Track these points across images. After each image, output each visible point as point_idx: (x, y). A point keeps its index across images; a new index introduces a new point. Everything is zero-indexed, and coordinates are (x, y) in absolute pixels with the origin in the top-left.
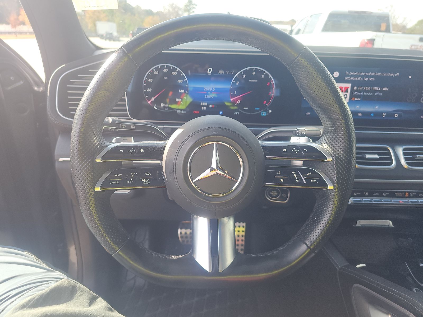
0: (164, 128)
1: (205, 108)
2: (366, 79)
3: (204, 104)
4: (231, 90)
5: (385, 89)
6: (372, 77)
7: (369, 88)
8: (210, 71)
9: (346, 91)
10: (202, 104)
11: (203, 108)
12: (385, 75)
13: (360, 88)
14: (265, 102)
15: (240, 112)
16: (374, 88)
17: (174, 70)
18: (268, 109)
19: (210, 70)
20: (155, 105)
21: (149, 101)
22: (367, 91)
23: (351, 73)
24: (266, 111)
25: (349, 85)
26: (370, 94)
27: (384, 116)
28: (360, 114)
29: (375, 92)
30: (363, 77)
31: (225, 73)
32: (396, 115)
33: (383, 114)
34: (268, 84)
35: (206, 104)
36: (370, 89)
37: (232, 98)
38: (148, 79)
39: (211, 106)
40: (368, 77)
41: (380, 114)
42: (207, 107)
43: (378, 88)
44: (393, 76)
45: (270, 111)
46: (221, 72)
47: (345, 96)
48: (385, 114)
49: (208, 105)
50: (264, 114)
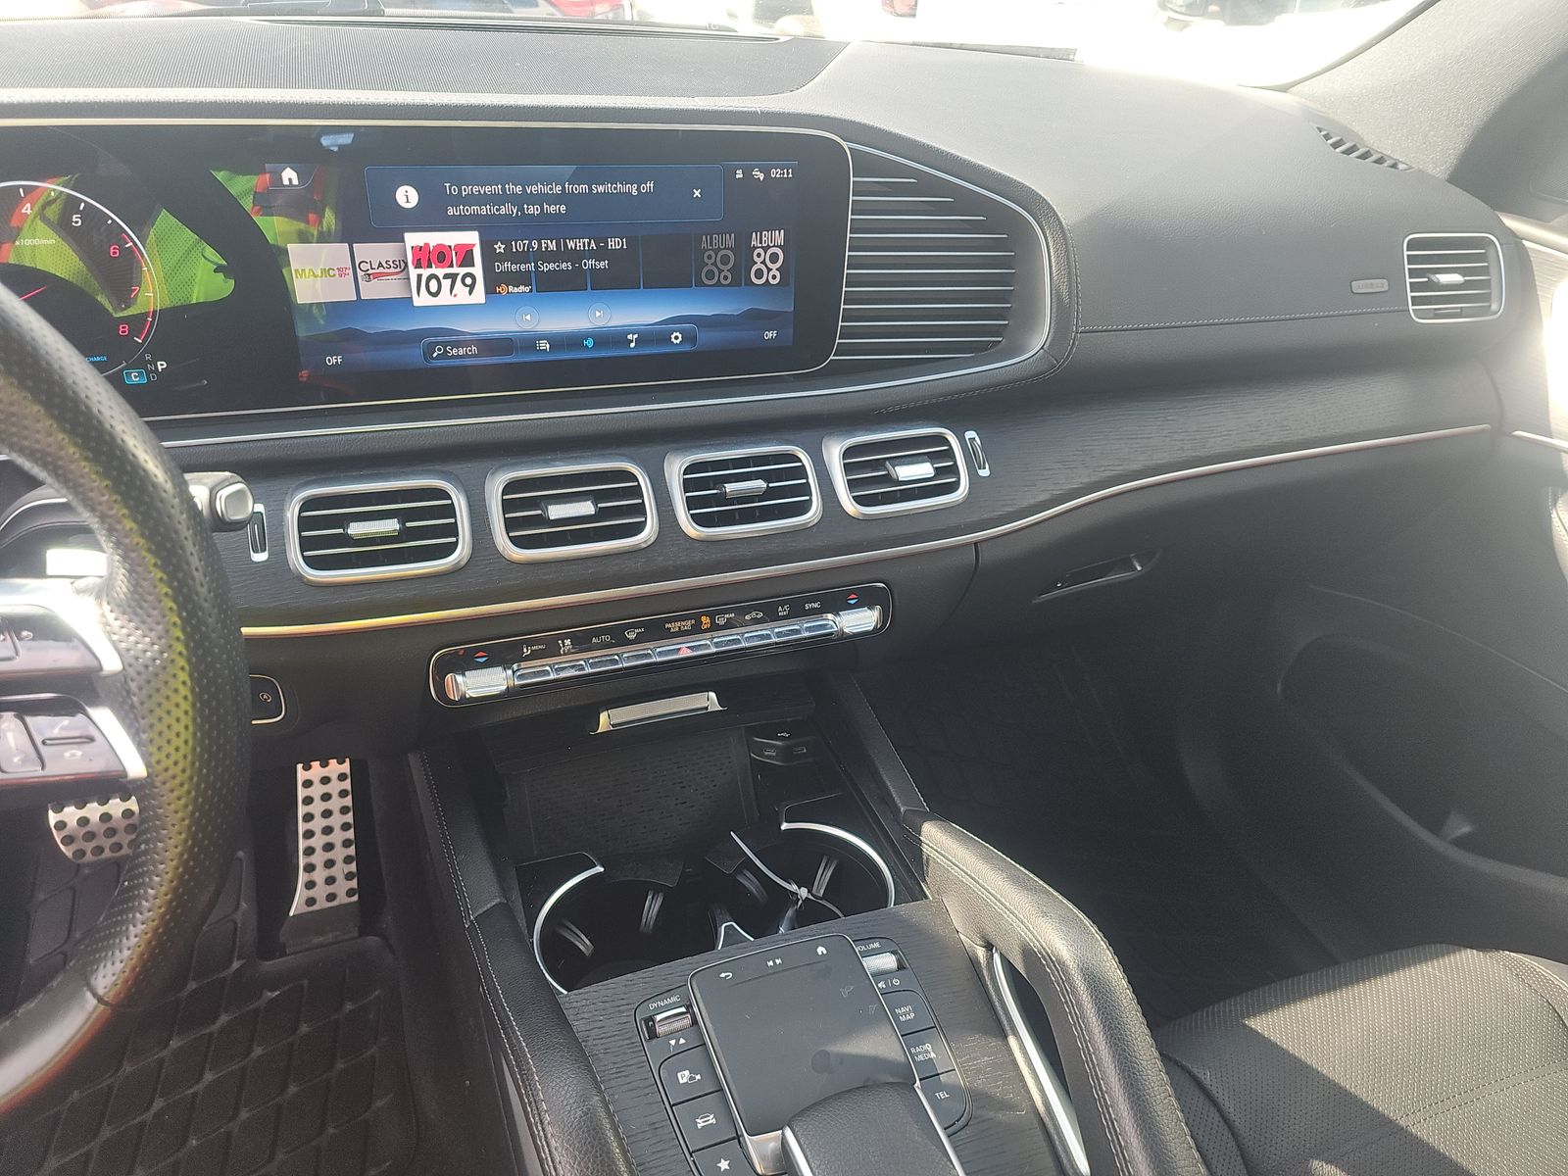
2: (533, 210)
5: (614, 244)
6: (554, 199)
7: (553, 246)
9: (467, 259)
12: (601, 189)
13: (519, 246)
14: (124, 330)
16: (571, 244)
18: (148, 357)
22: (549, 256)
23: (466, 190)
24: (140, 364)
25: (472, 238)
26: (564, 266)
27: (632, 345)
28: (545, 345)
29: (576, 256)
30: (519, 201)
32: (677, 338)
33: (630, 337)
34: (114, 251)
36: (558, 245)
40: (539, 199)
41: (617, 338)
43: (586, 240)
44: (635, 192)
45: (161, 365)
47: (468, 281)
48: (636, 336)
50: (135, 377)
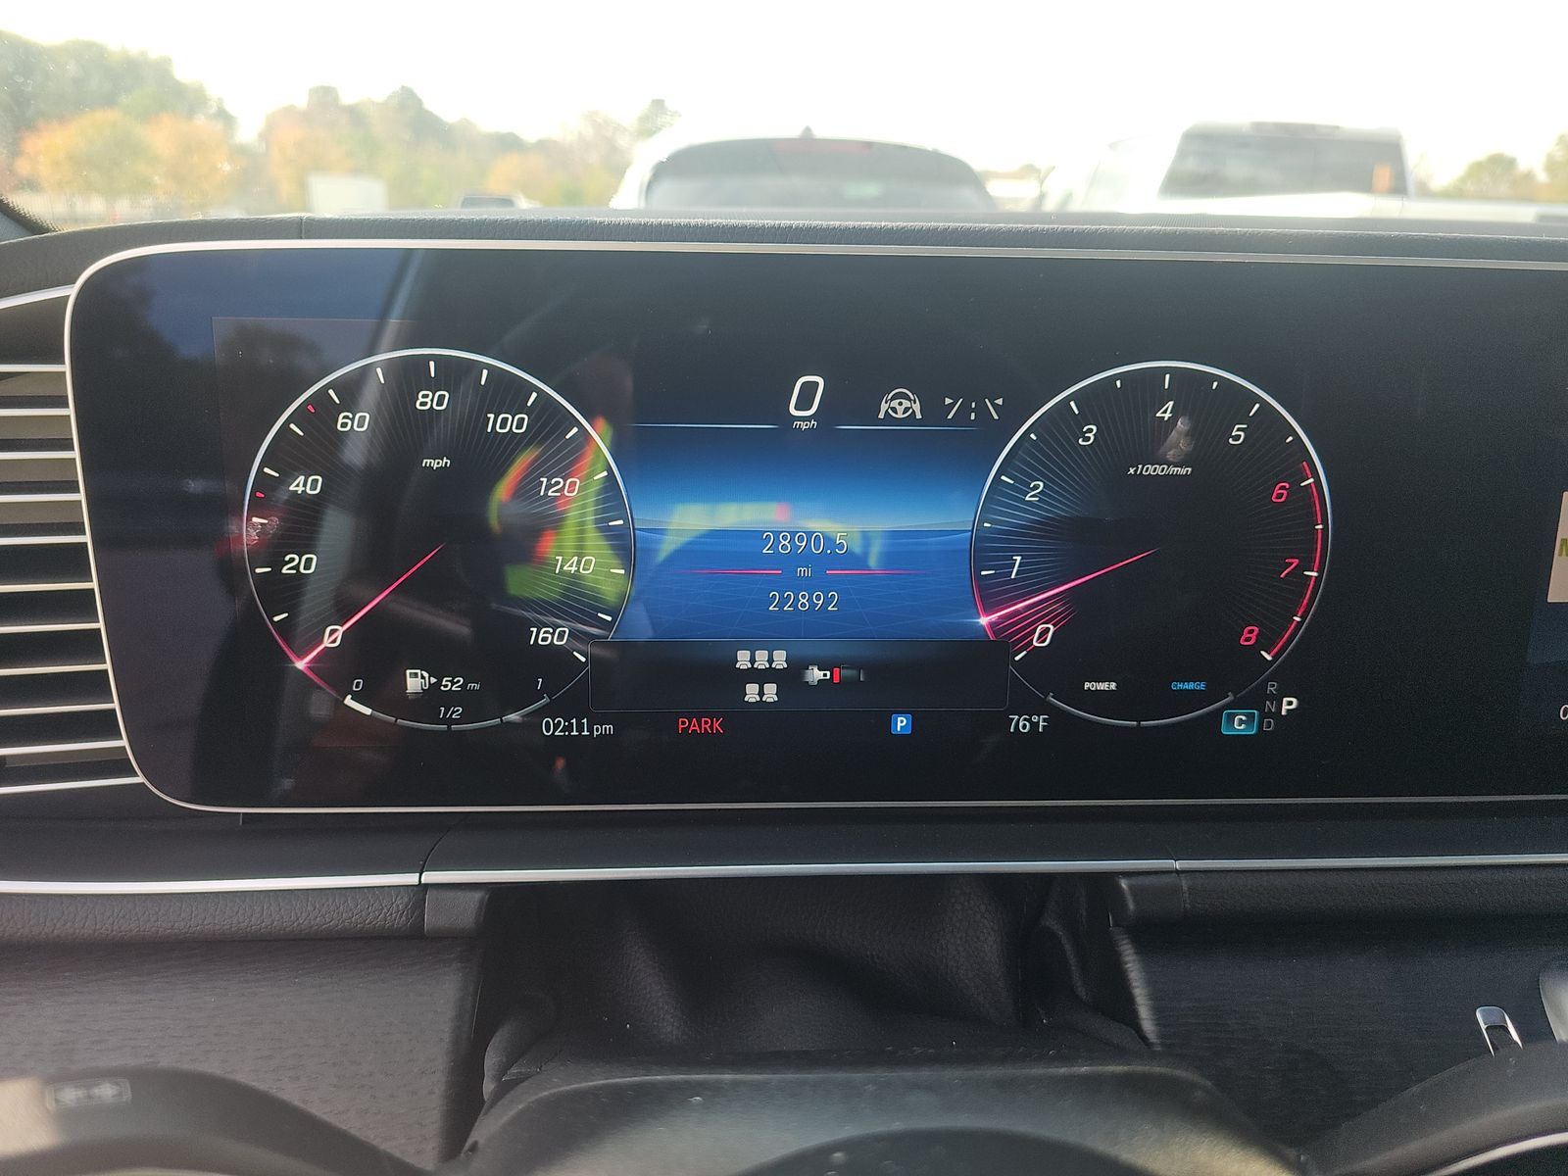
0: (423, 888)
1: (771, 691)
3: (762, 660)
4: (984, 549)
8: (804, 402)
10: (743, 660)
11: (752, 692)
14: (1249, 636)
15: (1056, 716)
17: (507, 393)
18: (1272, 688)
19: (809, 390)
20: (358, 684)
21: (301, 657)
24: (1255, 700)
31: (933, 410)
34: (1280, 492)
35: (780, 660)
37: (987, 613)
38: (287, 476)
39: (816, 675)
42: (789, 679)
45: (1290, 704)
46: (901, 406)
49: (797, 667)
50: (1239, 725)
